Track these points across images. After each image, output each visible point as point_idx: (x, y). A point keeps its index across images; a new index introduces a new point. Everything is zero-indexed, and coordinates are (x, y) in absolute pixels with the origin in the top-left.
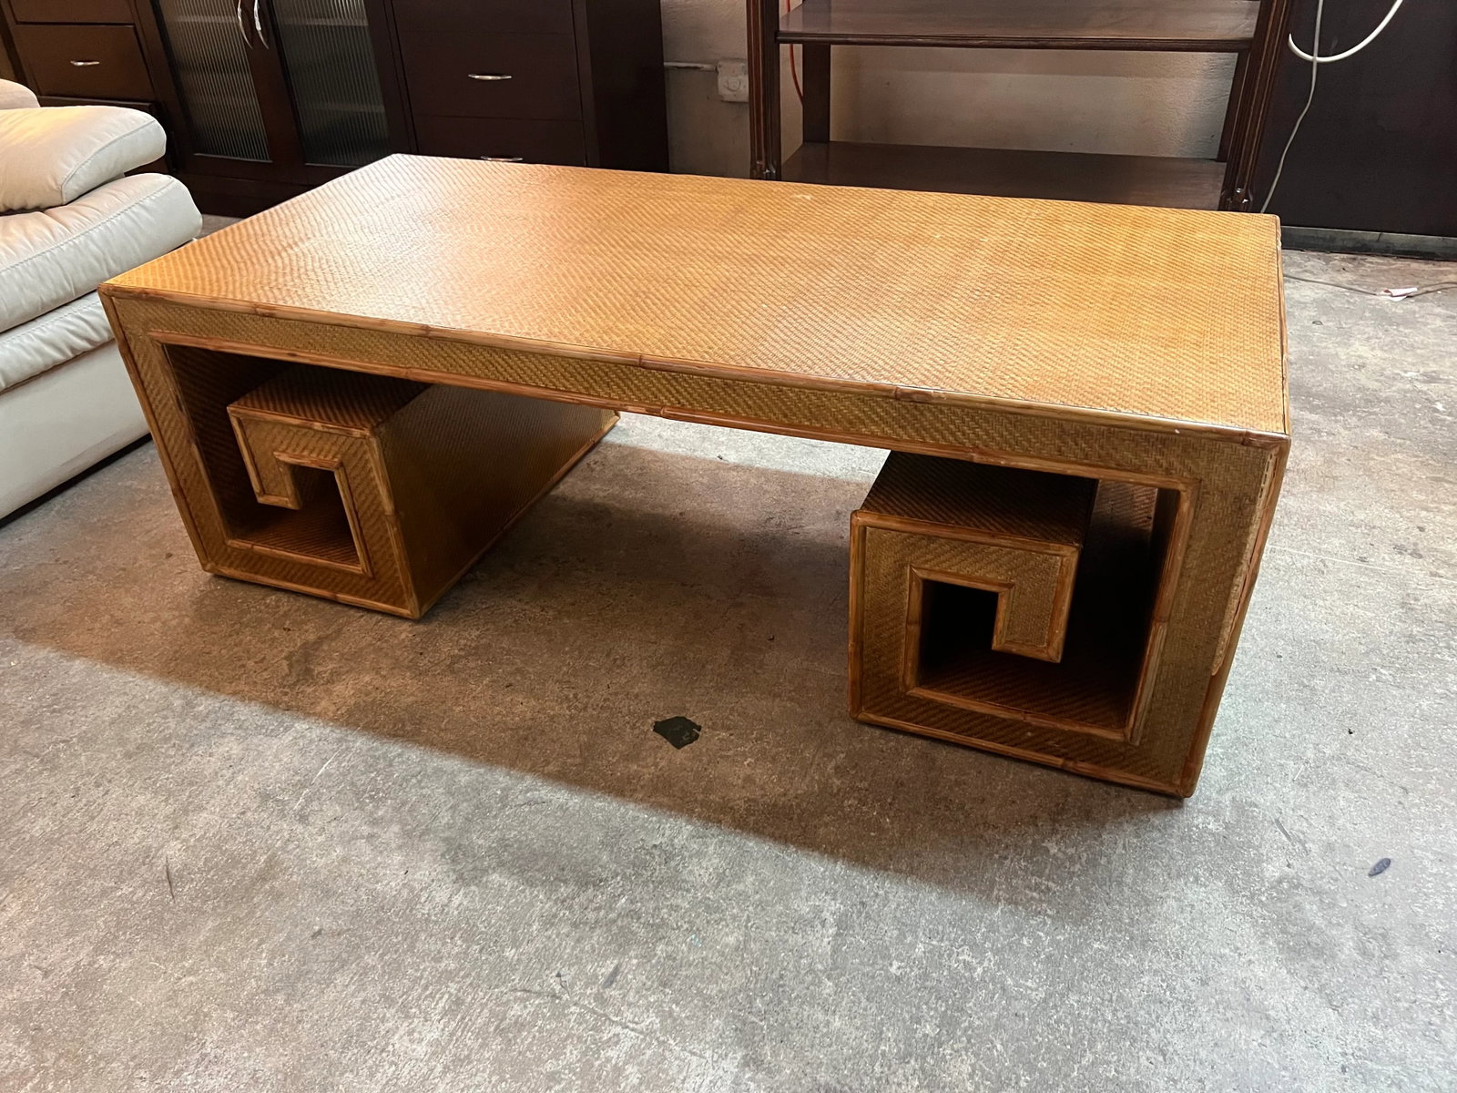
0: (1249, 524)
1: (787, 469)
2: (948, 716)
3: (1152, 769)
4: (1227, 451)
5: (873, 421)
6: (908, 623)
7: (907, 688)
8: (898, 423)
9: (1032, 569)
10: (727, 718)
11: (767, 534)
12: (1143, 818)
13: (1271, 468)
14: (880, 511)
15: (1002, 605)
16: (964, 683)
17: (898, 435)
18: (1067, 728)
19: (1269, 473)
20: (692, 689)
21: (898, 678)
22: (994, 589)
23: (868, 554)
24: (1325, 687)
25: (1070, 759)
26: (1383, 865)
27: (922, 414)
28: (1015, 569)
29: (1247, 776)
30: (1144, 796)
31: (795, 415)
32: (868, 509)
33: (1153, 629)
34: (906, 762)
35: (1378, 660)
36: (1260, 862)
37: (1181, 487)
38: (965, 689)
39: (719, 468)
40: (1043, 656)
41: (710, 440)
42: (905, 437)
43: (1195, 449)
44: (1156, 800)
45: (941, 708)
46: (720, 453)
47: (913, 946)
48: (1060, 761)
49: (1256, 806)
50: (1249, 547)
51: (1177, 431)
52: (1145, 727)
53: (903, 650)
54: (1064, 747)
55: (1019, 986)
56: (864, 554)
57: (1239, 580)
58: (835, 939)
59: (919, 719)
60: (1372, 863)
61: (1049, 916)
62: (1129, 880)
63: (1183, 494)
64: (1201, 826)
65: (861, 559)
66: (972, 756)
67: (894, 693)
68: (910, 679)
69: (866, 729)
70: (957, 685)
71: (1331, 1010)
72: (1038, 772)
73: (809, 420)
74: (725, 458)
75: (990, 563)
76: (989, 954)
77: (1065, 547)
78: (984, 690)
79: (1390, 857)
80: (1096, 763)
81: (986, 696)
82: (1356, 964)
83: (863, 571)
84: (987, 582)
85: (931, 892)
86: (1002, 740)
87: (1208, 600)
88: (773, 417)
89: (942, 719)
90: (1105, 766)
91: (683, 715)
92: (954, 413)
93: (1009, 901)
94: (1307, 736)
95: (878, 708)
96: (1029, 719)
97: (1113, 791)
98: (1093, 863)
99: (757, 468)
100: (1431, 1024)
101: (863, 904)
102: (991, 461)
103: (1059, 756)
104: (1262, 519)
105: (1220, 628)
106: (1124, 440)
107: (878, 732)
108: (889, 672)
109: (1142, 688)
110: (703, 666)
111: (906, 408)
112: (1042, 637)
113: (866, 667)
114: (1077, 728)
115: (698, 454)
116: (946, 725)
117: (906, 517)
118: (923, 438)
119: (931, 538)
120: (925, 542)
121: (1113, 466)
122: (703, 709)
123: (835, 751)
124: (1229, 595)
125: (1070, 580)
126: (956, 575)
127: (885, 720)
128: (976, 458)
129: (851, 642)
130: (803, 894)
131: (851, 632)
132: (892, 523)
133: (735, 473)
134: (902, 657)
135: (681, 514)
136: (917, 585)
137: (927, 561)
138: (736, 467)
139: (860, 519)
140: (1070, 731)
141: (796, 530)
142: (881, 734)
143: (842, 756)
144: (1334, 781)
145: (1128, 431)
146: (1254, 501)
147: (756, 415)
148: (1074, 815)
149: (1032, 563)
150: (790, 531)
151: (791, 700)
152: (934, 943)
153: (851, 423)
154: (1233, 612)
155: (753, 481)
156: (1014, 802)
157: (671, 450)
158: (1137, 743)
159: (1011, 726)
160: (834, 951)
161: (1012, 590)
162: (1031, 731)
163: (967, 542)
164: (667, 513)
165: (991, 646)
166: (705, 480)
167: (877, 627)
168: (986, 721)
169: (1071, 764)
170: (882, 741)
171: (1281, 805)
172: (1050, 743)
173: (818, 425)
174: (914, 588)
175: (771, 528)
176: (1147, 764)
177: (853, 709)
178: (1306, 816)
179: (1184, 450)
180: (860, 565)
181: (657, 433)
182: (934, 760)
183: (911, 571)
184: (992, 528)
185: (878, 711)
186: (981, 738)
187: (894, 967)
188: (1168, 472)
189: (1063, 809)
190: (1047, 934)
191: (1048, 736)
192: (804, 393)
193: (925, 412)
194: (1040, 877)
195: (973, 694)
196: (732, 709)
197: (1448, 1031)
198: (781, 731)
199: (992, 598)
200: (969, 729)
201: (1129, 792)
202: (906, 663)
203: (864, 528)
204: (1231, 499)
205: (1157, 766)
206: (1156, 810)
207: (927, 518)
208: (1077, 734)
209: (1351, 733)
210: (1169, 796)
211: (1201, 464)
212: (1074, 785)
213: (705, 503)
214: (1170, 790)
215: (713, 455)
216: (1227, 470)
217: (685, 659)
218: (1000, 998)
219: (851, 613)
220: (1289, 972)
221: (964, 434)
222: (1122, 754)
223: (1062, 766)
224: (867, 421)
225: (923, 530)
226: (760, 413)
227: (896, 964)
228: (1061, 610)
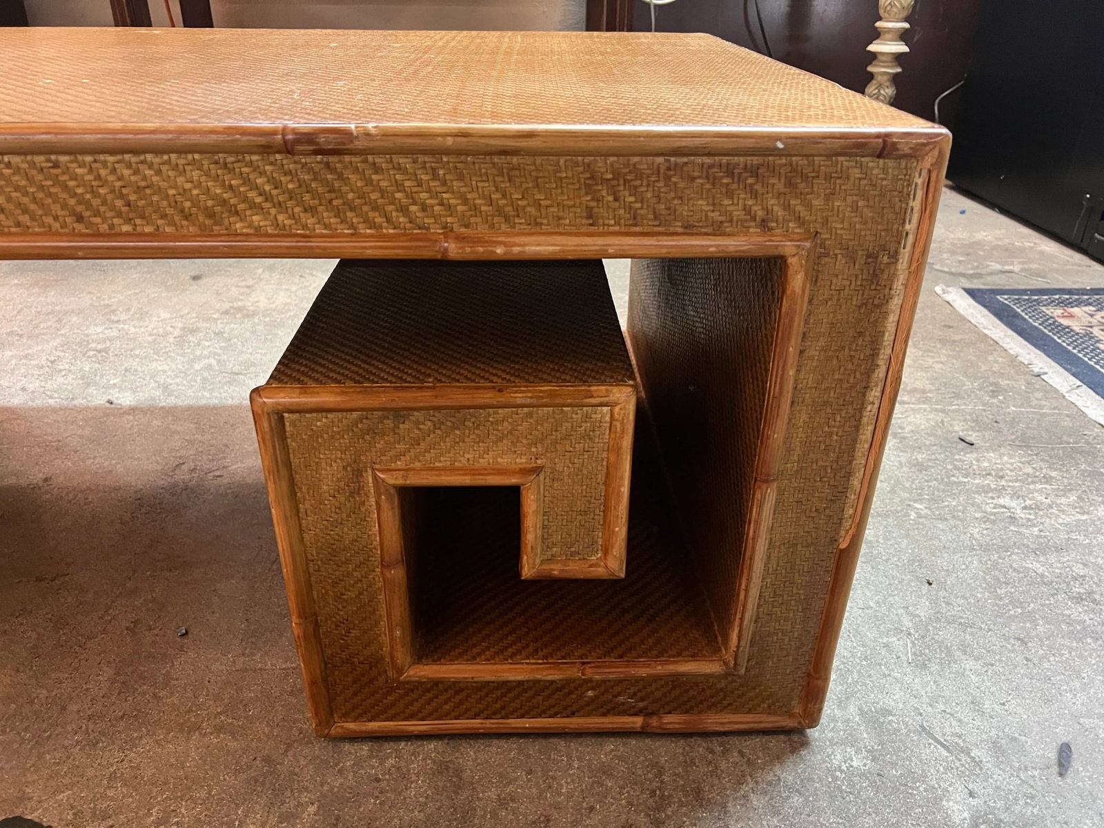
0: (887, 299)
1: (203, 402)
2: (469, 696)
3: (763, 701)
4: (856, 173)
5: (253, 206)
6: (385, 565)
7: (400, 671)
8: (300, 203)
9: (567, 437)
10: (104, 797)
11: (176, 485)
12: (770, 777)
13: (920, 194)
14: (299, 381)
15: (531, 505)
16: (483, 640)
17: (305, 227)
18: (643, 672)
19: (916, 204)
20: (40, 757)
21: (383, 658)
22: (513, 481)
23: (295, 461)
24: (877, 536)
25: (652, 714)
26: (1064, 756)
27: (341, 176)
28: (542, 441)
29: (859, 672)
30: (757, 740)
31: (97, 213)
32: (280, 381)
33: (758, 495)
34: (418, 788)
35: (907, 495)
36: (937, 801)
37: (788, 248)
38: (488, 648)
39: (107, 415)
40: (600, 572)
41: (96, 384)
42: (319, 230)
43: (805, 178)
44: (774, 742)
45: (456, 688)
46: (110, 397)
48: (638, 721)
49: (890, 713)
50: (888, 337)
51: (780, 145)
52: (751, 646)
53: (383, 612)
54: (642, 700)
56: (289, 465)
57: (874, 394)
59: (425, 712)
60: (1052, 756)
63: (792, 261)
64: (844, 767)
65: (284, 472)
66: (512, 746)
67: (381, 680)
68: (402, 656)
69: (347, 747)
70: (475, 646)
72: (610, 745)
73: (129, 221)
74: (115, 401)
75: (500, 439)
77: (615, 389)
78: (514, 643)
79: (1064, 740)
80: (687, 712)
81: (519, 652)
83: (293, 494)
84: (501, 472)
86: (553, 711)
87: (831, 434)
88: (56, 226)
89: (461, 703)
90: (700, 712)
91: (18, 813)
92: (399, 168)
94: (891, 599)
95: (359, 711)
96: (590, 672)
97: (715, 744)
99: (162, 408)
102: (480, 252)
103: (635, 715)
104: (906, 286)
105: (849, 475)
106: (693, 179)
107: (365, 748)
108: (367, 652)
109: (747, 590)
110: (64, 708)
111: (310, 170)
112: (594, 542)
113: (329, 651)
114: (659, 669)
115: (80, 402)
116: (467, 710)
117: (349, 383)
118: (352, 226)
119: (399, 414)
120: (389, 423)
121: (680, 230)
122: (58, 791)
123: (300, 804)
124: (859, 421)
125: (627, 442)
126: (452, 470)
127: (374, 726)
128: (454, 250)
129: (295, 619)
131: (292, 604)
132: (326, 397)
133: (131, 418)
134: (384, 623)
135: (46, 480)
136: (390, 498)
137: (398, 457)
138: (133, 410)
139: (269, 400)
140: (649, 676)
141: (218, 473)
142: (371, 750)
143: (312, 809)
144: (948, 650)
145: (699, 160)
146: (894, 256)
147: (18, 224)
148: (681, 805)
149: (567, 425)
150: (210, 476)
151: (219, 729)
153: (211, 215)
154: (867, 446)
155: (156, 422)
156: (592, 809)
157: (38, 403)
158: (743, 671)
159: (563, 687)
161: (542, 477)
162: (593, 689)
163: (458, 408)
164: (23, 482)
165: (519, 574)
166: (87, 432)
167: (335, 584)
168: (525, 691)
169: (654, 721)
170: (374, 762)
171: (913, 702)
172: (621, 699)
173: (148, 229)
174: (385, 505)
175: (183, 476)
176: (756, 696)
177: (319, 724)
178: (948, 710)
179: (790, 184)
180: (285, 485)
181: (20, 385)
182: (458, 773)
183: (375, 478)
184: (495, 379)
185: (361, 715)
186: (522, 716)
188: (764, 225)
189: (662, 797)
191: (618, 689)
192: (105, 163)
193: (347, 174)
195: (502, 654)
196: (113, 777)
198: (203, 795)
199: (512, 495)
200: (503, 708)
201: (735, 740)
202: (391, 631)
203: (278, 416)
204: (861, 260)
205: (771, 695)
206: (779, 758)
207: (386, 380)
208: (657, 678)
209: (930, 584)
210: (787, 732)
211: (815, 203)
212: (666, 751)
213: (84, 461)
214: (789, 723)
215: (100, 400)
216: (855, 209)
217: (32, 702)
219: (287, 570)
221: (424, 208)
222: (721, 690)
223: (643, 727)
224: (241, 207)
225: (382, 399)
226: (25, 219)
228: (619, 494)
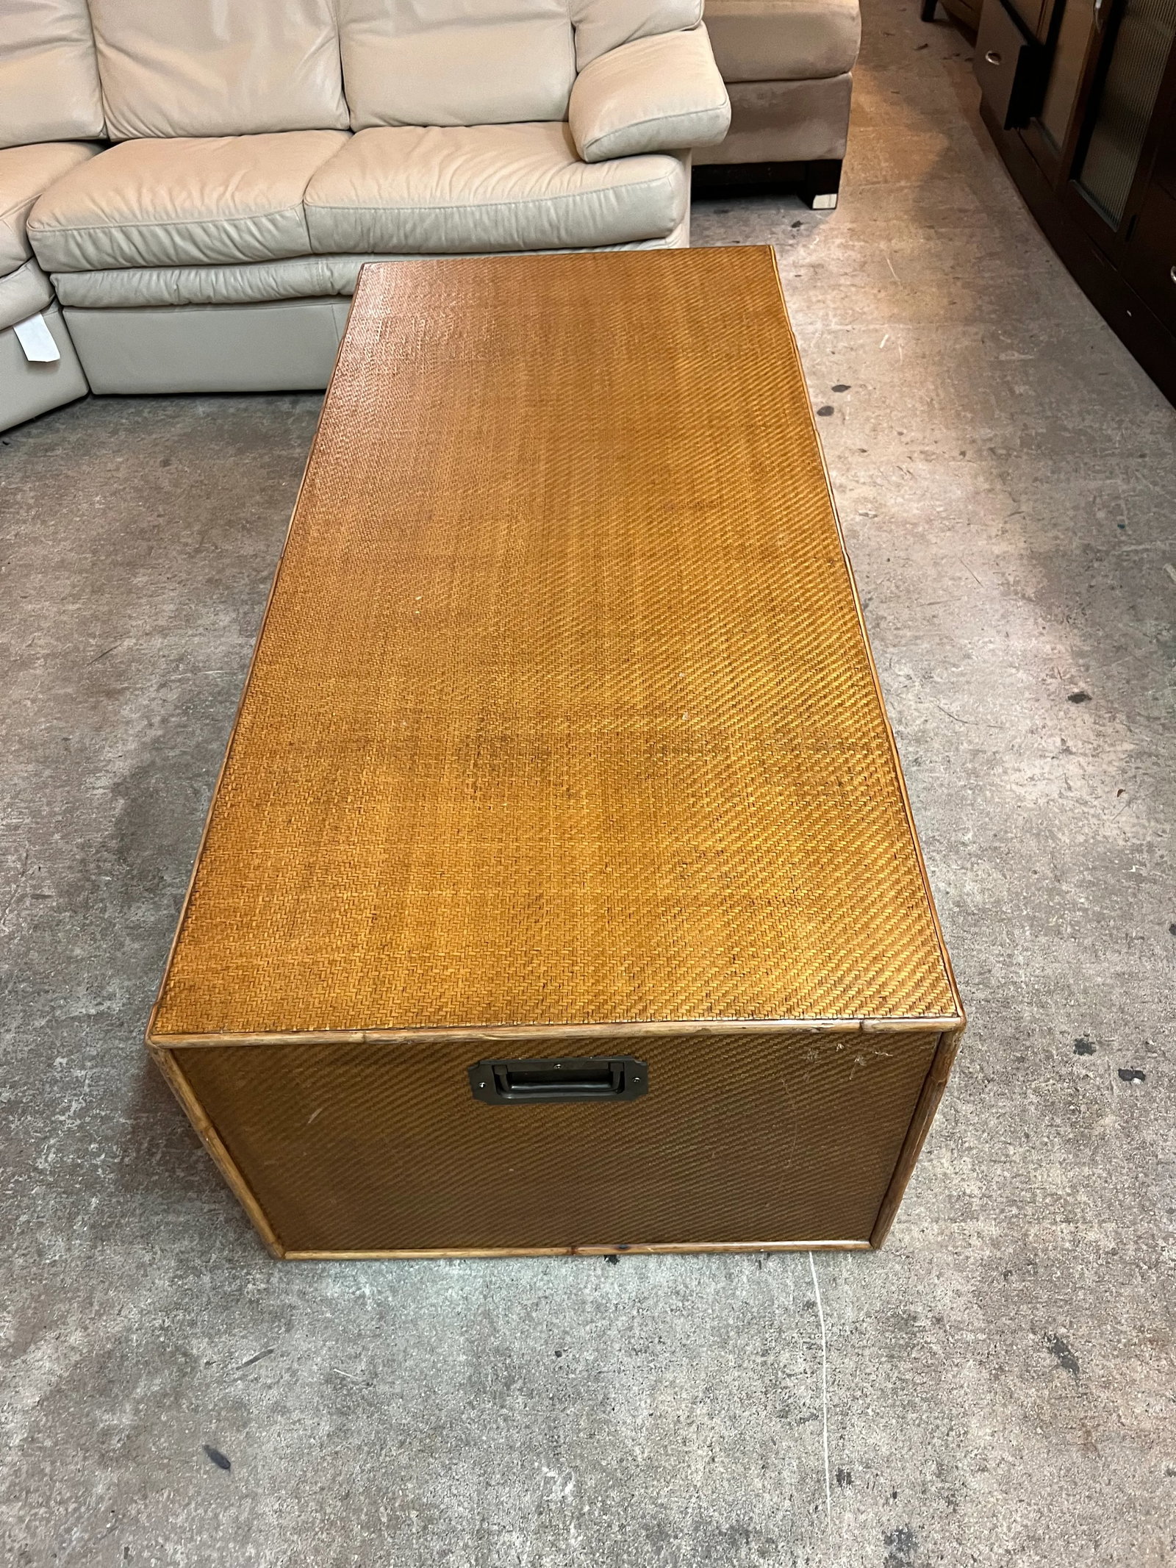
26: (221, 1462)
36: (210, 1335)
47: (83, 1067)
49: (288, 1331)
55: (49, 1148)
58: (84, 1016)
60: (223, 1450)
61: (122, 1159)
62: (171, 1218)
64: (249, 1277)
71: (38, 1399)
76: (78, 1122)
79: (234, 1469)
82: (93, 1424)
85: (138, 1068)
93: (135, 1129)
98: (188, 1186)
100: (27, 1493)
101: (122, 1024)
130: (126, 983)
152: (87, 1082)
160: (73, 1019)
171: (294, 1355)
178: (282, 1382)
187: (61, 1060)
190: (103, 1161)
194: (166, 1146)
197: (20, 1509)
218: (37, 1137)
220: (77, 1363)
227: (64, 1061)
